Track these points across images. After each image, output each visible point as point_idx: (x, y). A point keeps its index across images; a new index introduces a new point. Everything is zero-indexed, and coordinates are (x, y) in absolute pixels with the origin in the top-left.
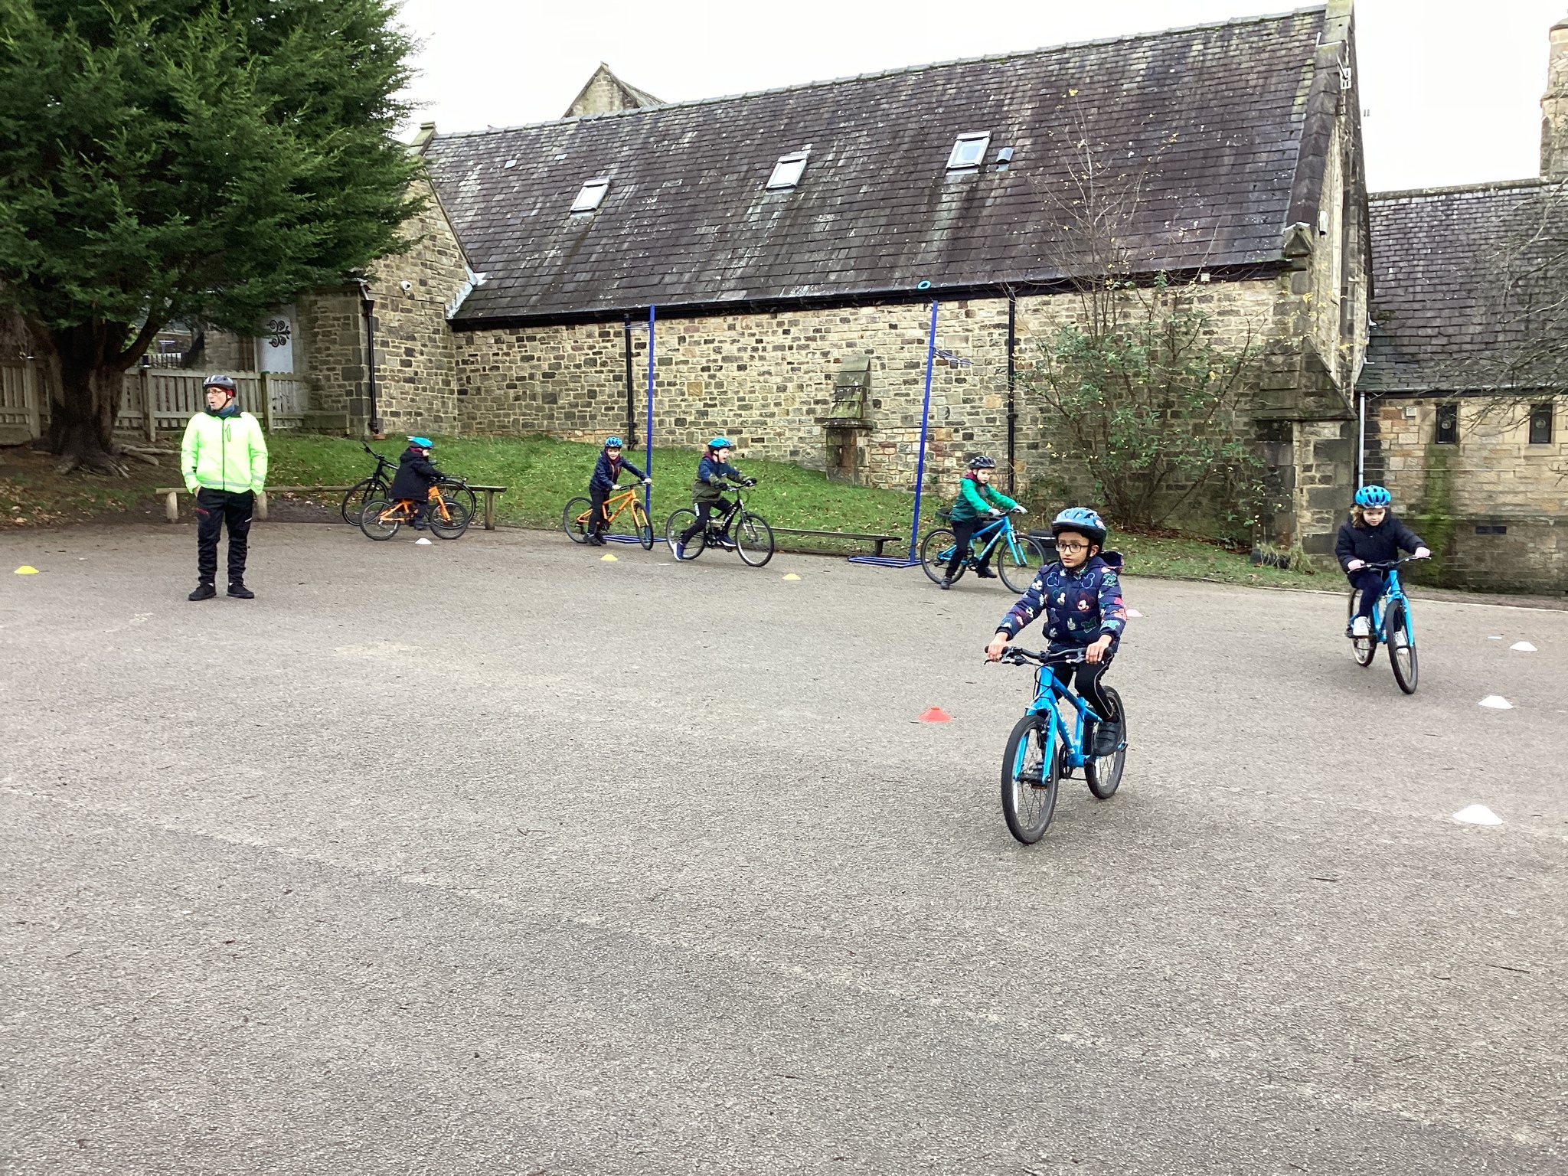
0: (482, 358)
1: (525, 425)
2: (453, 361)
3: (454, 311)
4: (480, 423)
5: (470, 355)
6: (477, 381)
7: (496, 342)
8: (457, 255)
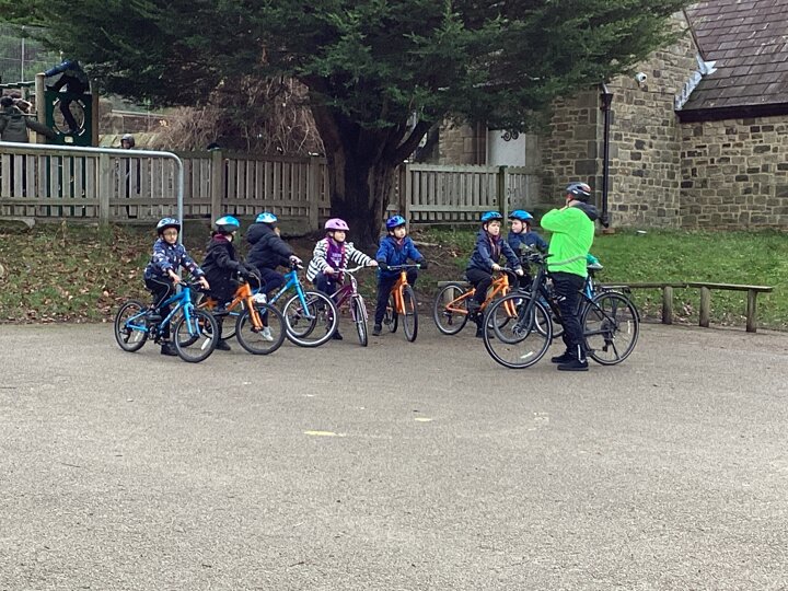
0: (710, 150)
1: (754, 220)
2: (679, 153)
3: (684, 101)
4: (704, 217)
5: (699, 147)
6: (703, 173)
7: (727, 133)
8: (689, 44)
